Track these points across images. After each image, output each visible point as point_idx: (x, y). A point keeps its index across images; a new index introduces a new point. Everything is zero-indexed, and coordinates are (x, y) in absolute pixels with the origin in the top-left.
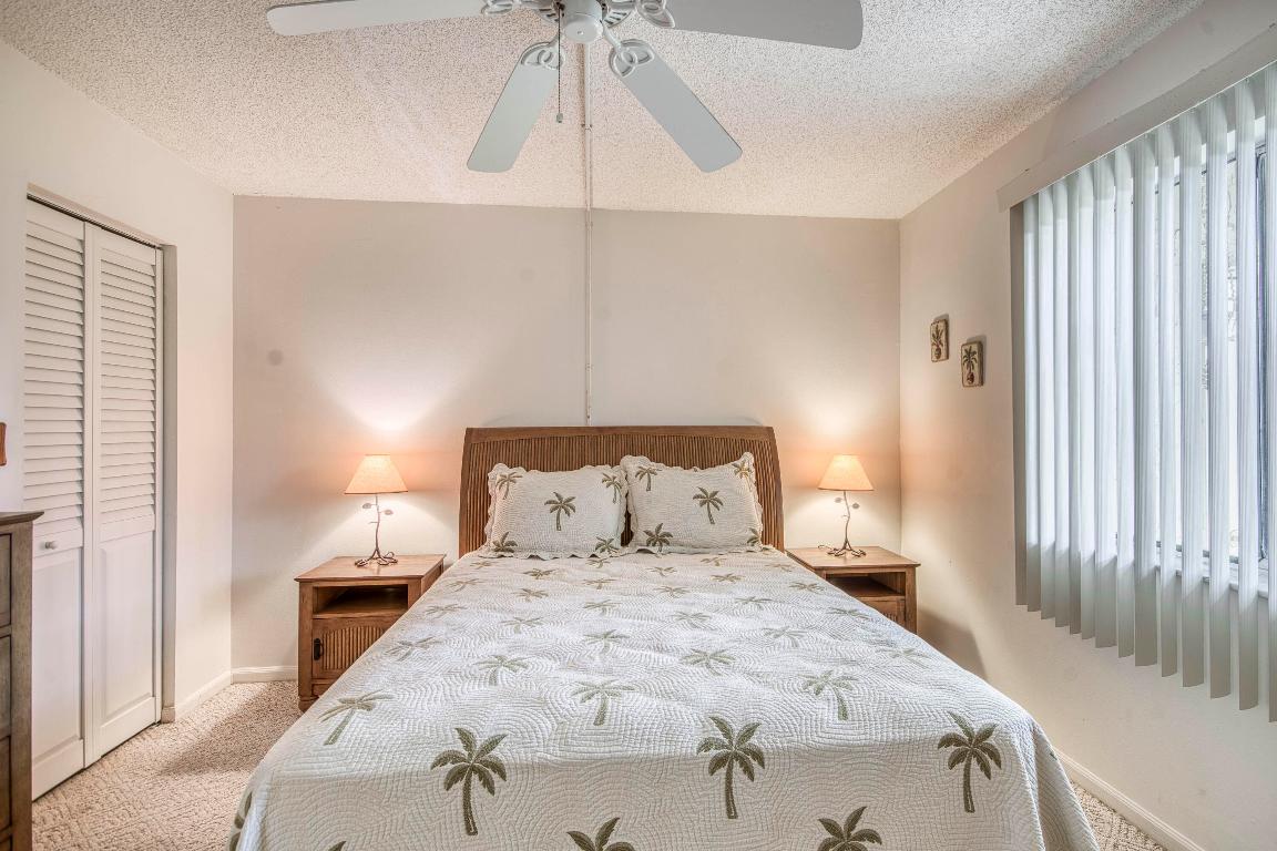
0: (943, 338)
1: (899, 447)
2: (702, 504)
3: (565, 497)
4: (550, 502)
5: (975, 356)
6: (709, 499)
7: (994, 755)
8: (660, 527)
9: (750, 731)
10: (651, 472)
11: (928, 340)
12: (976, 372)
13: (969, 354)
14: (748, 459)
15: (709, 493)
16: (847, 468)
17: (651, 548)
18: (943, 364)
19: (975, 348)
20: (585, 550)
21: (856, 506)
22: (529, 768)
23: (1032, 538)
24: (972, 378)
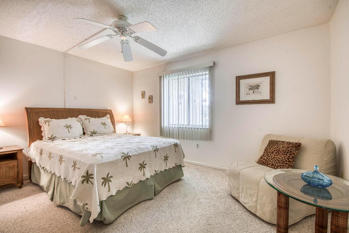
0: (144, 95)
1: (133, 114)
2: (103, 125)
3: (69, 125)
4: (65, 126)
5: (151, 99)
6: (104, 124)
7: (177, 145)
8: (94, 130)
9: (156, 147)
10: (89, 119)
11: (141, 95)
12: (151, 101)
13: (150, 98)
14: (108, 116)
15: (104, 123)
16: (127, 118)
17: (93, 135)
18: (144, 99)
19: (151, 97)
20: (77, 136)
21: (128, 125)
22: (134, 155)
23: (163, 126)
24: (150, 102)
